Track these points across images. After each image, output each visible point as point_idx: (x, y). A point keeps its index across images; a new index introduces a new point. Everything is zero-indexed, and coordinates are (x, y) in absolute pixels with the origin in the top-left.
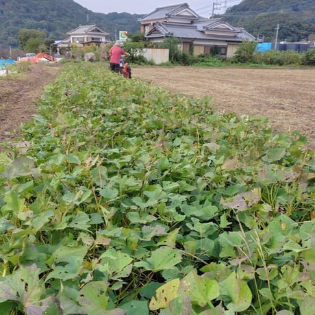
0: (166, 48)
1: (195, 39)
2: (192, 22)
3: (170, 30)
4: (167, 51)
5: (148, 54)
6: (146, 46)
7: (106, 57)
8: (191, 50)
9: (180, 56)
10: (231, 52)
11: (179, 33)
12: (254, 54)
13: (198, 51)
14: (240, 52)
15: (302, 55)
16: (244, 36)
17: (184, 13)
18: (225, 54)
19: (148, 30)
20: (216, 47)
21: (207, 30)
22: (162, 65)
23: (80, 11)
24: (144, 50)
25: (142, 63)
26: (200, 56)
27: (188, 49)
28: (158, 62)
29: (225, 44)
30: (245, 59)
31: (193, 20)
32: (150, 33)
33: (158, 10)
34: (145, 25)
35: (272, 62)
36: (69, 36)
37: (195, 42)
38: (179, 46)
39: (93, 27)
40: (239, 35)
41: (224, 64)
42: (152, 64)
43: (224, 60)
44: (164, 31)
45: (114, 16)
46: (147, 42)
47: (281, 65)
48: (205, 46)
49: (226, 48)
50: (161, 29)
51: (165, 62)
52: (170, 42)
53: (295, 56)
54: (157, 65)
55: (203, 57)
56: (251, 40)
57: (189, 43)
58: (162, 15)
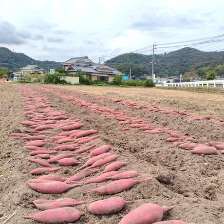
0: (77, 76)
1: (92, 73)
2: (90, 65)
3: (79, 68)
4: (78, 78)
5: (68, 79)
6: (66, 75)
8: (90, 78)
9: (85, 80)
10: (111, 79)
11: (83, 70)
12: (122, 80)
13: (94, 79)
14: (115, 80)
15: (144, 82)
16: (116, 72)
17: (85, 60)
18: (108, 80)
19: (67, 68)
20: (103, 76)
21: (98, 68)
22: (75, 84)
23: (28, 59)
24: (66, 77)
25: (64, 84)
26: (95, 81)
27: (89, 77)
28: (73, 83)
29: (108, 76)
30: (117, 83)
31: (90, 64)
32: (68, 69)
33: (72, 59)
34: (65, 66)
35: (130, 85)
36: (22, 70)
37: (92, 74)
38: (84, 76)
39: (36, 66)
40: (114, 72)
41: (107, 85)
42: (70, 84)
43: (107, 83)
44: (76, 68)
45: (47, 62)
46: (67, 74)
47: (135, 86)
48: (97, 76)
49: (108, 78)
50: (74, 67)
51: (77, 83)
52: (79, 74)
53: (141, 82)
54: (73, 85)
55: (97, 81)
56: (120, 74)
57: (89, 74)
58: (75, 61)
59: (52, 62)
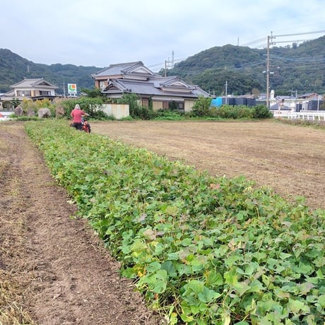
0: (125, 103)
1: (153, 95)
2: (148, 79)
3: (128, 87)
4: (127, 107)
5: (108, 109)
6: (104, 101)
7: (63, 113)
8: (150, 105)
9: (140, 111)
10: (189, 107)
11: (137, 89)
12: (210, 108)
13: (157, 106)
14: (197, 107)
15: (252, 110)
16: (199, 92)
17: (139, 70)
18: (183, 108)
19: (103, 86)
20: (174, 102)
21: (164, 87)
22: (123, 120)
24: (104, 105)
25: (102, 118)
26: (160, 111)
27: (147, 105)
28: (118, 117)
29: (183, 100)
30: (201, 113)
32: (107, 89)
33: (112, 66)
34: (99, 81)
35: (226, 116)
36: (14, 89)
37: (153, 98)
38: (138, 101)
39: (41, 80)
40: (194, 92)
41: (183, 118)
42: (112, 119)
43: (182, 114)
44: (122, 87)
45: (58, 68)
46: (105, 98)
47: (235, 118)
48: (164, 102)
49: (183, 104)
50: (118, 85)
51: (125, 116)
52: (129, 99)
53: (246, 111)
54: (119, 120)
55: (163, 111)
56: (206, 96)
57: (148, 98)
58: (118, 71)
59: (68, 67)
